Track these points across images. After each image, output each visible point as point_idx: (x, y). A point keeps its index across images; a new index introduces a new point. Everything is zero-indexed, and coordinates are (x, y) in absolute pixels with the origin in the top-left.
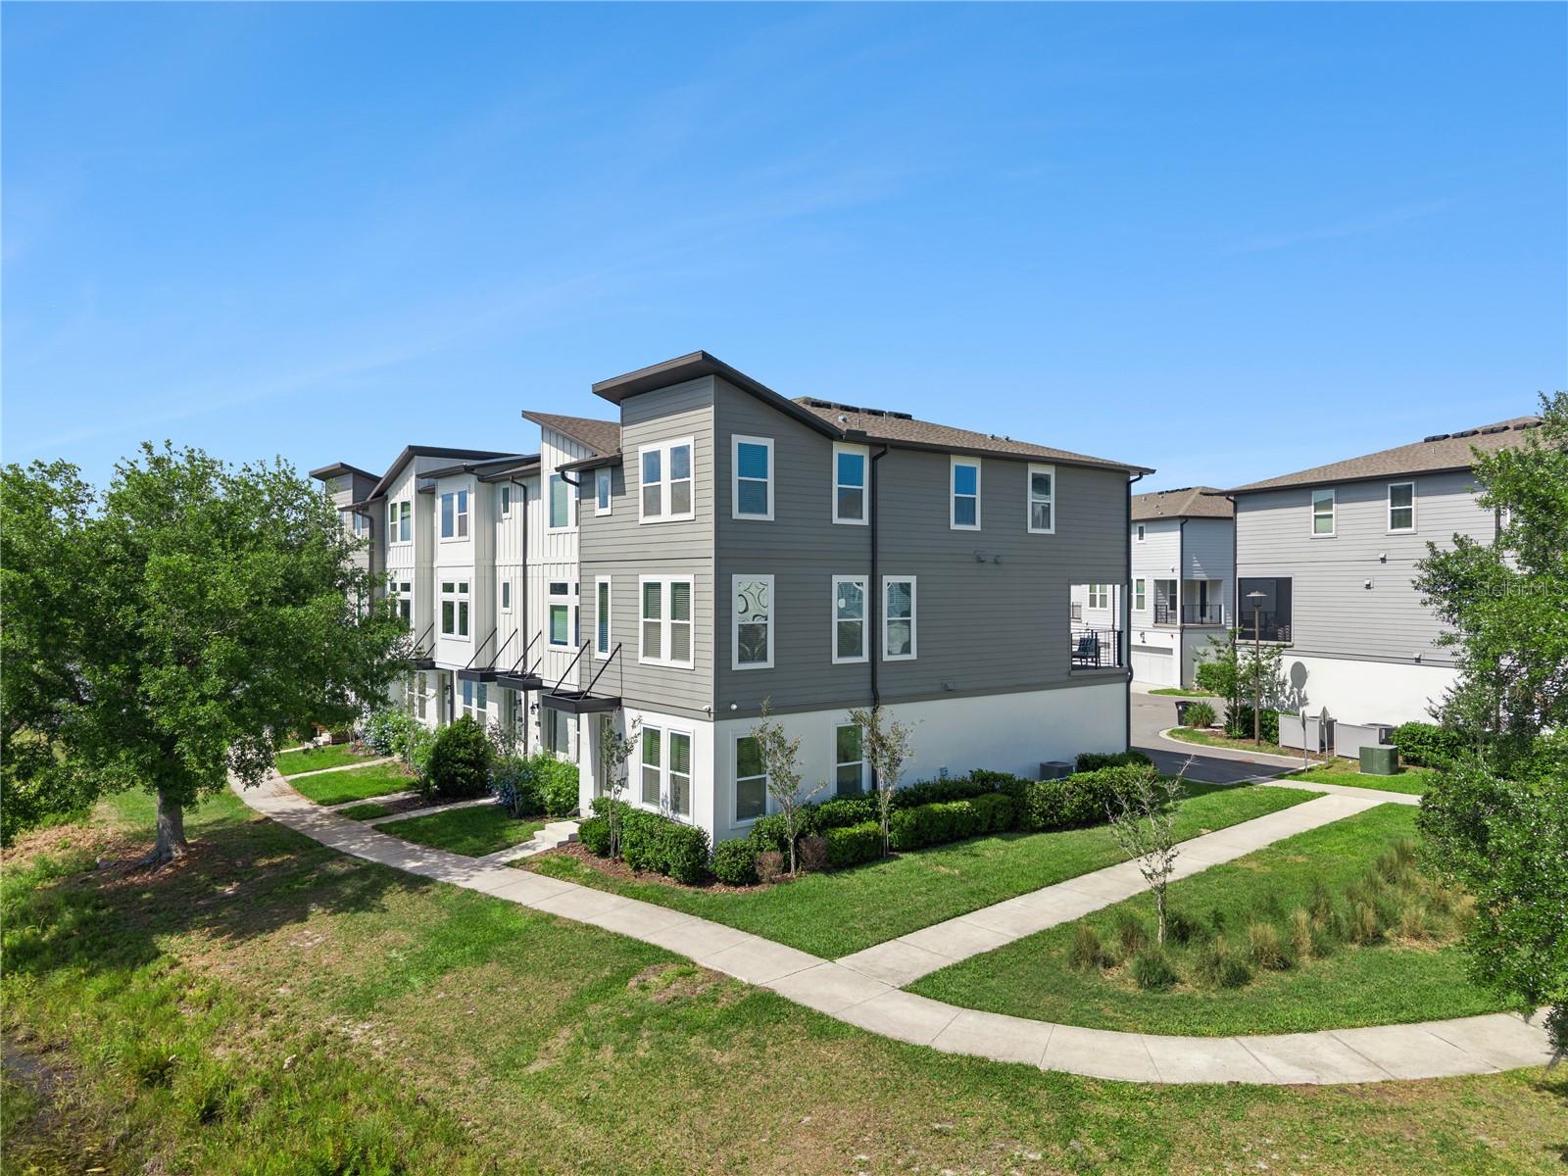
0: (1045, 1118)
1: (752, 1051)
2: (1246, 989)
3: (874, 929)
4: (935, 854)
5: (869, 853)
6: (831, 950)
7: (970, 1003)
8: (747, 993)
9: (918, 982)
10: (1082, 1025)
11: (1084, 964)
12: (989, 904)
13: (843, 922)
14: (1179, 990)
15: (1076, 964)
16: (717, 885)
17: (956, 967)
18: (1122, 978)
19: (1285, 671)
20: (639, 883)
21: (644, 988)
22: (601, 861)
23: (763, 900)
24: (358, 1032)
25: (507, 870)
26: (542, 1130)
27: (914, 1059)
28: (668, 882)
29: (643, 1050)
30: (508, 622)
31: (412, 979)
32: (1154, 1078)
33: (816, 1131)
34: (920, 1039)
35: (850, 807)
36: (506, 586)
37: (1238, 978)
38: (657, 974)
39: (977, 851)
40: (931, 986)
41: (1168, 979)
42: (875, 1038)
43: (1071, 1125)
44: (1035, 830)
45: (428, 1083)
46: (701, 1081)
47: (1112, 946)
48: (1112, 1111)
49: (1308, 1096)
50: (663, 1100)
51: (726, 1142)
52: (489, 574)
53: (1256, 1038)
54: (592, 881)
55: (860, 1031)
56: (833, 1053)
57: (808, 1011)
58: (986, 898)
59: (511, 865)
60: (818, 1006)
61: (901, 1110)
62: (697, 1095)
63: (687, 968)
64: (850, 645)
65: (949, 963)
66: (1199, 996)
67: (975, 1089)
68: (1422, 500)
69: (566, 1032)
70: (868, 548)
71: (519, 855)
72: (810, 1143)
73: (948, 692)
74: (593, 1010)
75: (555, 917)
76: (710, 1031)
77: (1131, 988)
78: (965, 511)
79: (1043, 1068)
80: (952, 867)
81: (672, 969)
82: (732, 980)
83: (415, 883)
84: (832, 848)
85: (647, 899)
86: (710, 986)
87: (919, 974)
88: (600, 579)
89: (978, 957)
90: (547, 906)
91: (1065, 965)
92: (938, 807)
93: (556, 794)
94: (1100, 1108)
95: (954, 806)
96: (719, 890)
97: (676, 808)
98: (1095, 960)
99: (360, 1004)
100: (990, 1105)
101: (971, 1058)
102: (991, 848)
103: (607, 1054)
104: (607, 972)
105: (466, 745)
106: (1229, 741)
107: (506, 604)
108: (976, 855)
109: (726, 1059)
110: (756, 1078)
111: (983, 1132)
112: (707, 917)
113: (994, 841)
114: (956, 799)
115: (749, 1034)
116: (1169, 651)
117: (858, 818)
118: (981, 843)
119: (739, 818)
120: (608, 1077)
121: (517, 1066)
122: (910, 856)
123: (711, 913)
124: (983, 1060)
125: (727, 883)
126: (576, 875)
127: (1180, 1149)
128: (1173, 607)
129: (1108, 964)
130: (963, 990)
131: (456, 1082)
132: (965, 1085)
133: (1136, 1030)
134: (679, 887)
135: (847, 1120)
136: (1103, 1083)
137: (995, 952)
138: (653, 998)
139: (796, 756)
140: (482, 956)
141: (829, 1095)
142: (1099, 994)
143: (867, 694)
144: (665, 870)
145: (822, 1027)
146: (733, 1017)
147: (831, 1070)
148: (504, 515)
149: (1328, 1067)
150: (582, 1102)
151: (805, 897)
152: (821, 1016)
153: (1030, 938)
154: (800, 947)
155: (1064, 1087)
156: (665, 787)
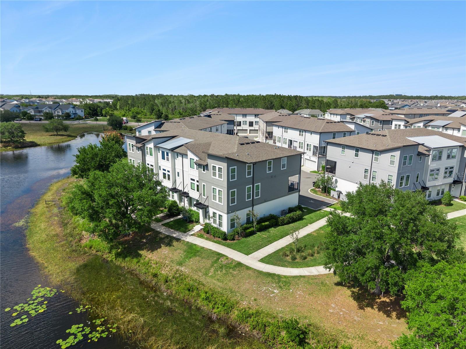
0: (276, 281)
1: (239, 272)
2: (306, 260)
3: (254, 249)
4: (263, 232)
5: (252, 233)
6: (247, 254)
7: (268, 263)
8: (237, 262)
9: (260, 260)
10: (282, 267)
11: (284, 256)
12: (271, 243)
13: (249, 248)
14: (297, 261)
15: (283, 256)
16: (228, 240)
17: (266, 257)
18: (289, 258)
19: (334, 180)
20: (215, 240)
21: (221, 261)
22: (208, 235)
23: (236, 243)
24: (182, 269)
25: (192, 236)
26: (214, 284)
27: (260, 273)
28: (220, 239)
29: (224, 272)
30: (179, 180)
31: (186, 260)
32: (290, 275)
33: (248, 283)
34: (261, 270)
35: (249, 225)
36: (178, 173)
37: (305, 258)
38: (223, 258)
39: (270, 231)
40: (262, 260)
41: (295, 259)
42: (255, 270)
43: (279, 281)
44: (279, 226)
45: (196, 277)
46: (233, 276)
47: (288, 253)
48: (284, 280)
49: (309, 277)
50: (228, 279)
51: (237, 284)
52: (174, 169)
53: (305, 268)
54: (207, 239)
55: (253, 268)
56: (250, 272)
57: (246, 265)
58: (270, 242)
59: (192, 235)
60: (247, 265)
61: (259, 280)
62: (233, 278)
63: (227, 258)
64: (249, 197)
65: (265, 256)
66: (299, 261)
67: (268, 277)
68: (361, 152)
69: (212, 269)
70: (252, 180)
71: (192, 233)
72: (248, 284)
73: (265, 201)
74: (215, 265)
75: (204, 248)
76: (233, 268)
77: (290, 260)
78: (270, 169)
79: (277, 274)
80: (266, 235)
81: (225, 258)
82: (234, 260)
83: (178, 240)
84: (246, 233)
85: (217, 243)
86: (231, 261)
87: (261, 258)
88: (203, 184)
89: (269, 255)
90: (202, 245)
91: (281, 256)
92: (263, 224)
93: (196, 219)
94: (283, 279)
95: (266, 223)
96: (228, 241)
97: (220, 226)
98: (286, 256)
99: (180, 264)
100: (270, 279)
101: (268, 272)
102: (272, 230)
103: (219, 272)
104: (215, 259)
105: (175, 207)
106: (321, 194)
107: (178, 176)
108: (269, 232)
109: (235, 273)
110: (240, 275)
111: (269, 283)
112: (228, 247)
113: (273, 228)
114: (266, 221)
115: (238, 269)
116: (315, 162)
117: (250, 227)
118: (270, 229)
119: (231, 228)
120: (220, 276)
121: (208, 274)
122: (258, 233)
123: (229, 246)
124: (269, 273)
125: (230, 240)
126: (204, 238)
127: (292, 284)
128: (317, 151)
129: (288, 256)
130: (267, 261)
131: (200, 277)
132: (267, 276)
133: (290, 267)
134: (222, 241)
135: (252, 281)
136: (284, 276)
137: (271, 254)
138: (223, 263)
139: (240, 220)
140: (195, 255)
141: (249, 278)
142: (286, 261)
143: (252, 205)
144: (219, 238)
145: (248, 268)
146: (235, 266)
147: (249, 274)
148: (177, 159)
149: (312, 272)
150: (218, 279)
151: (243, 243)
152: (248, 266)
153: (277, 251)
154: (243, 253)
155: (279, 276)
156: (218, 222)
